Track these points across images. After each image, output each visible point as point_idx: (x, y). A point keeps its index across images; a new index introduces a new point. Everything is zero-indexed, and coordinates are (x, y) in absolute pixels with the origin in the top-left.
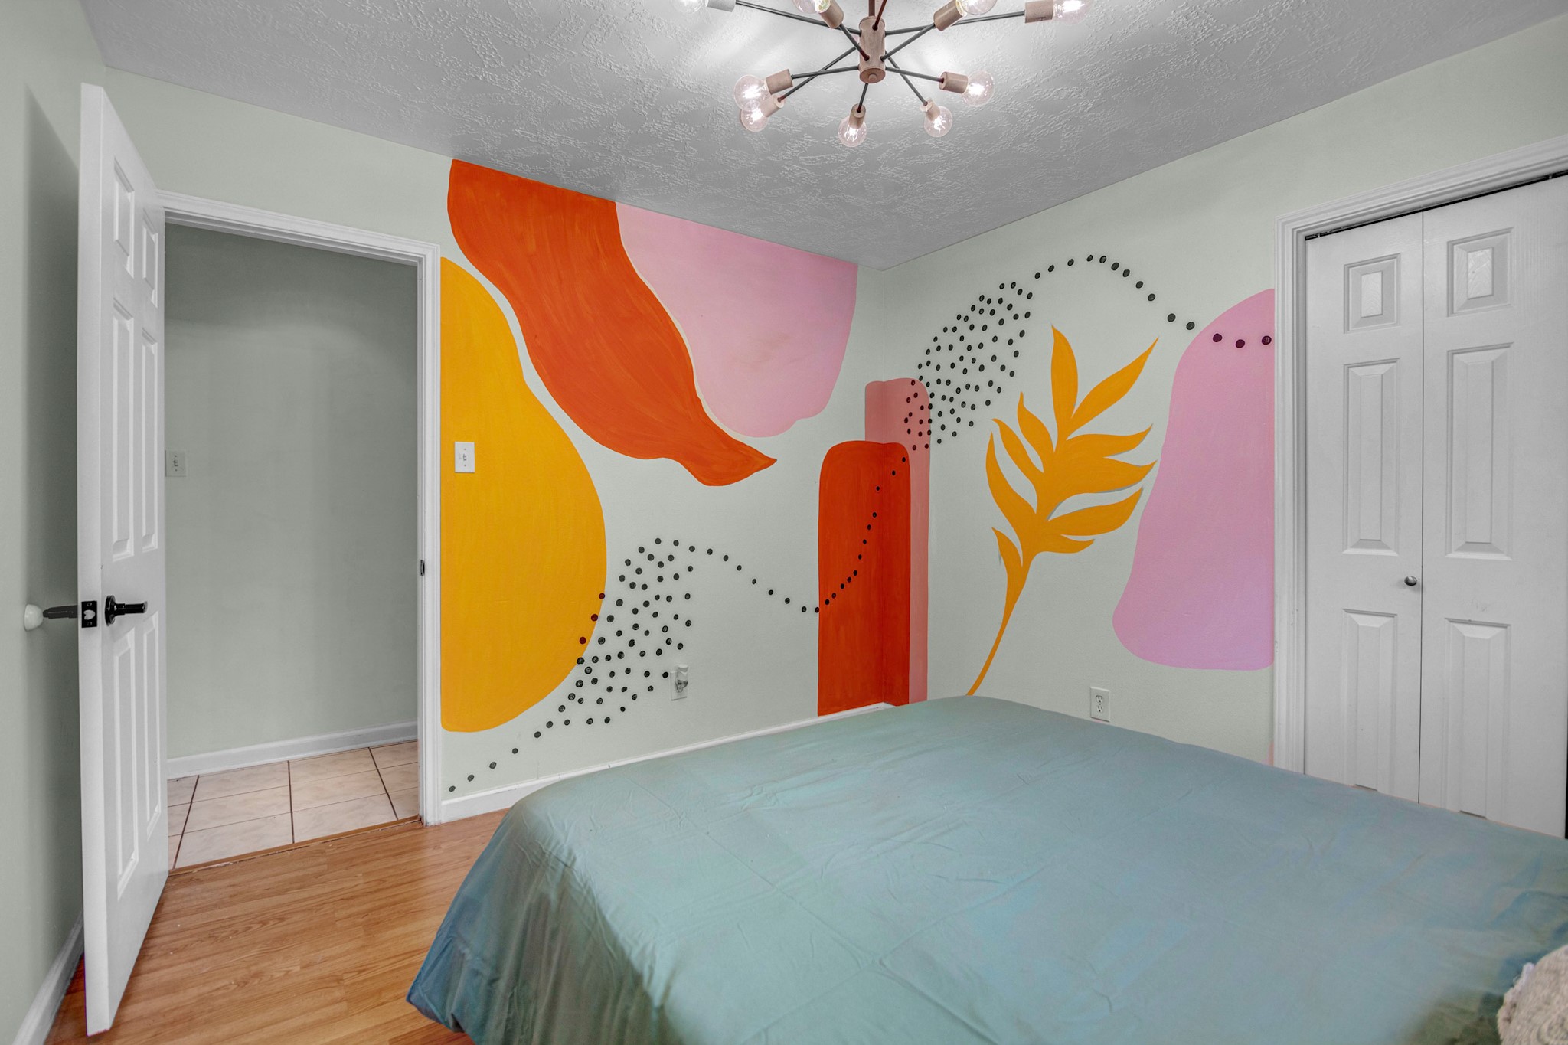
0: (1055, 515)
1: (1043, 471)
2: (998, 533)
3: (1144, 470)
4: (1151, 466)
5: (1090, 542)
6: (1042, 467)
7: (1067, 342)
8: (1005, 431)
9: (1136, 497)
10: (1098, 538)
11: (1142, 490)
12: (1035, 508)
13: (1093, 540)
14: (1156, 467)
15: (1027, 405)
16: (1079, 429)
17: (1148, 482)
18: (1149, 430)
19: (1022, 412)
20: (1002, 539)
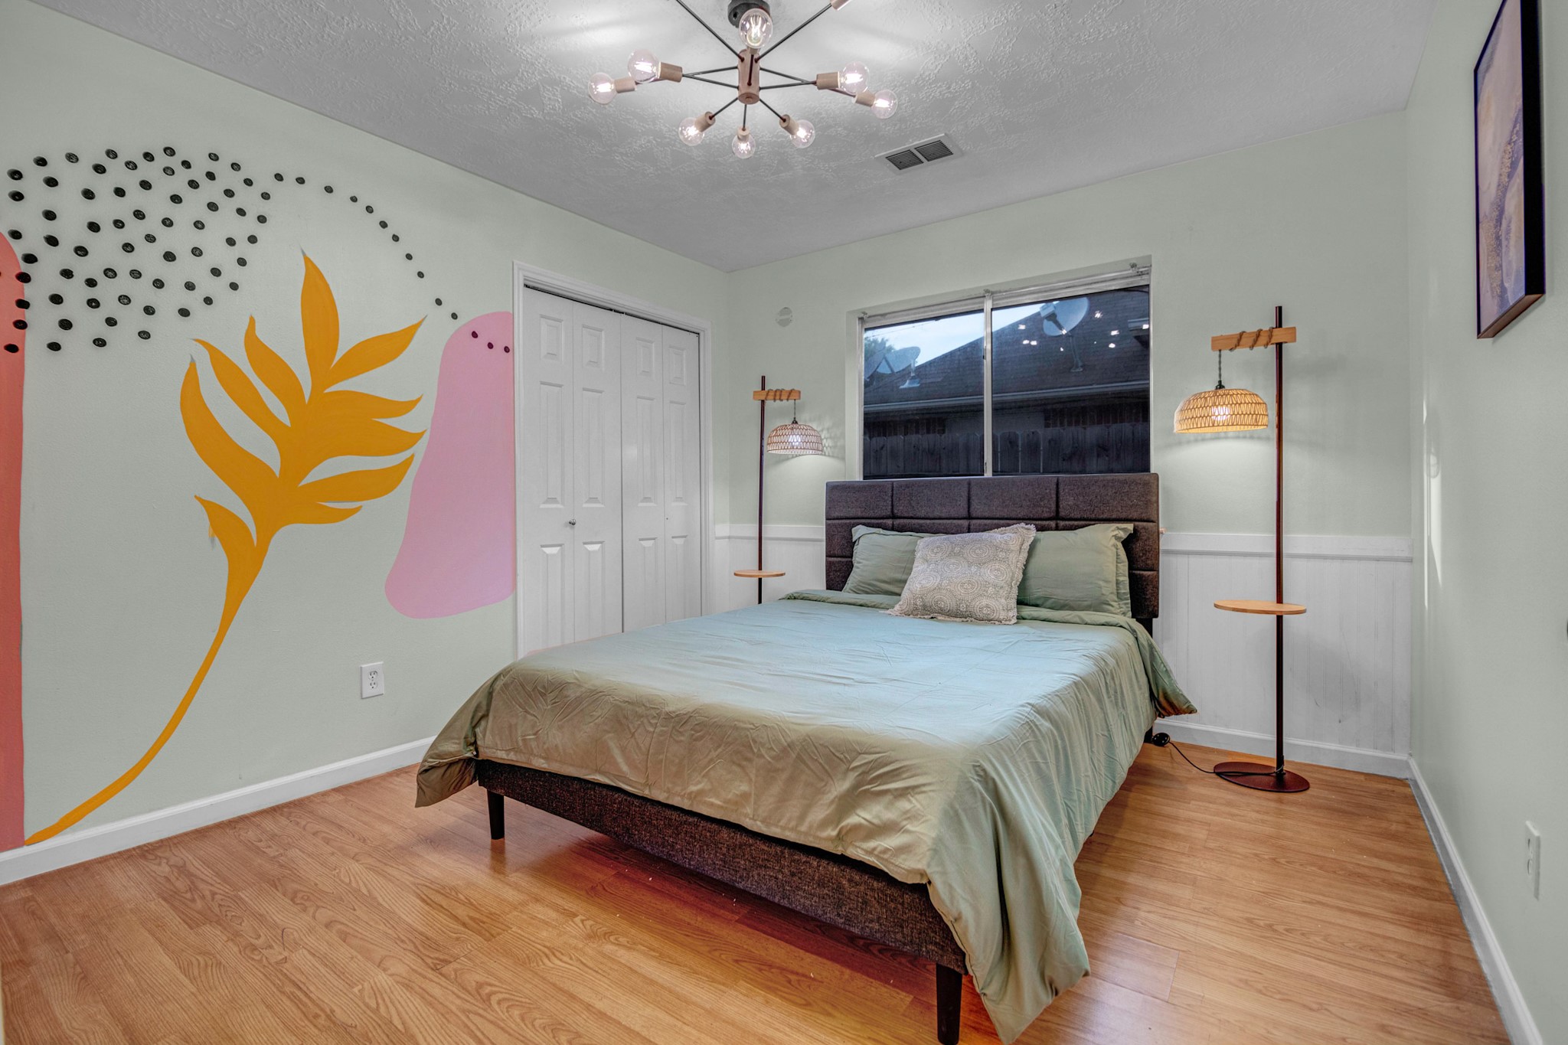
0: (309, 479)
1: (289, 425)
2: (207, 505)
3: (415, 438)
4: (422, 434)
5: (357, 510)
6: (288, 421)
7: (323, 276)
8: (219, 360)
9: (407, 463)
10: (366, 504)
11: (412, 456)
12: (277, 469)
13: (361, 507)
14: (427, 435)
15: (259, 333)
16: (342, 383)
17: (420, 449)
18: (418, 400)
19: (252, 342)
20: (213, 510)
